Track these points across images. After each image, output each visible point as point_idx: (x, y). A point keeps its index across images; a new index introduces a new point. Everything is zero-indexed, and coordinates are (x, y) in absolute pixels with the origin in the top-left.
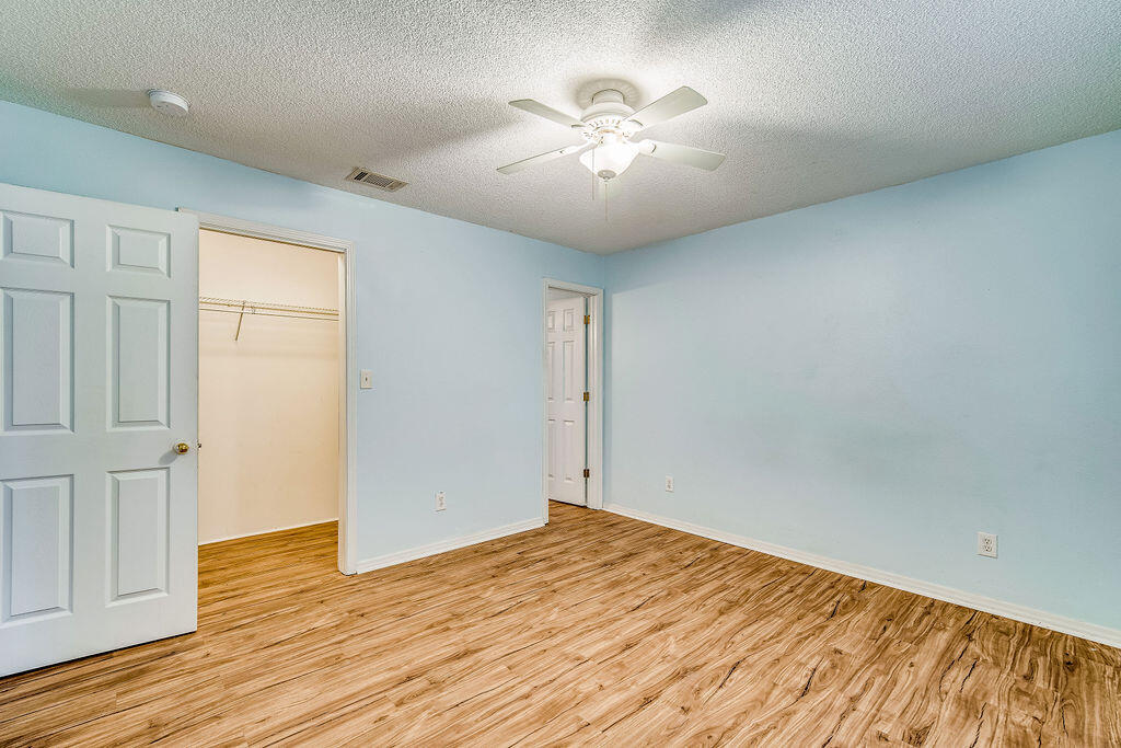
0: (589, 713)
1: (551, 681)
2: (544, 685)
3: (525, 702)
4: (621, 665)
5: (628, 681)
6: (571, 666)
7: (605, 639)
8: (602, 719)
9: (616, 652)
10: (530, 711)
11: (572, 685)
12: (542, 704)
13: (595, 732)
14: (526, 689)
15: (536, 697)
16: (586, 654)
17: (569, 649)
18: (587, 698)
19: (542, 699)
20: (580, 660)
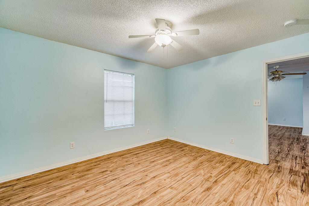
0: (168, 175)
1: (178, 181)
2: (179, 181)
3: (183, 177)
4: (159, 186)
5: (158, 182)
6: (173, 186)
7: (163, 196)
8: (165, 174)
9: (160, 190)
10: (181, 175)
11: (173, 181)
12: (179, 176)
13: (167, 172)
14: (184, 179)
15: (180, 178)
16: (169, 190)
17: (175, 192)
18: (168, 178)
19: (179, 178)
20: (171, 188)
